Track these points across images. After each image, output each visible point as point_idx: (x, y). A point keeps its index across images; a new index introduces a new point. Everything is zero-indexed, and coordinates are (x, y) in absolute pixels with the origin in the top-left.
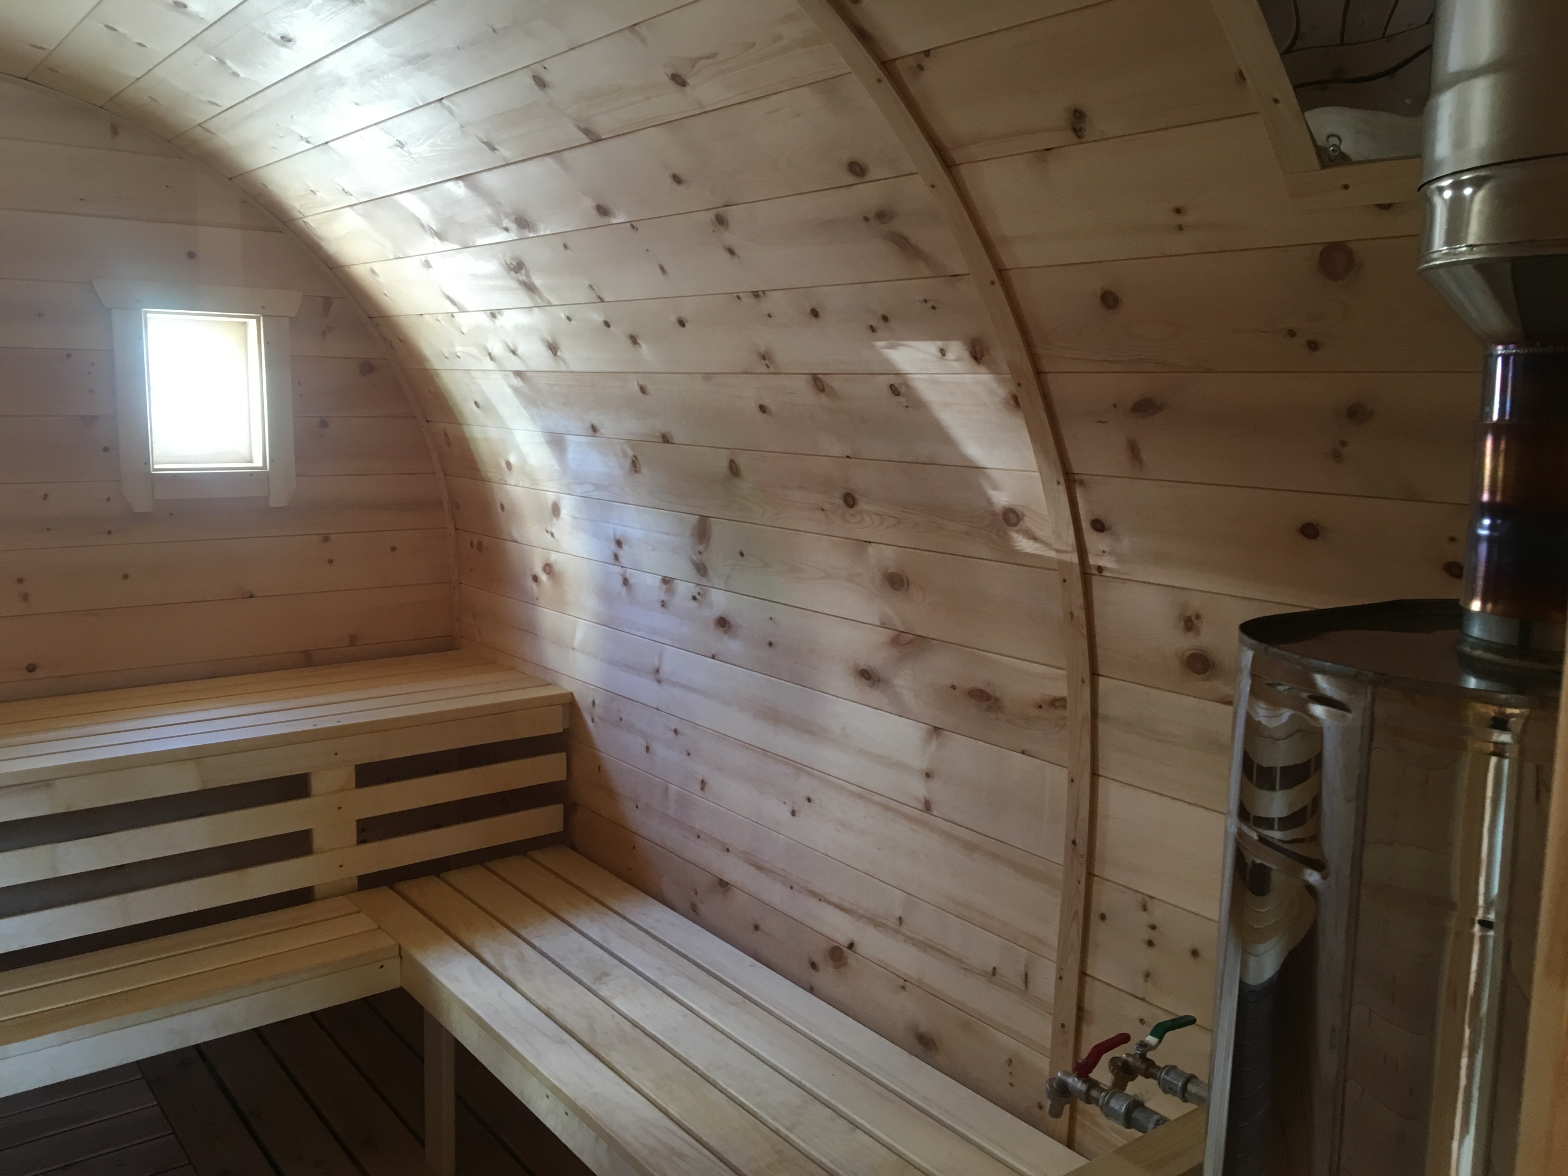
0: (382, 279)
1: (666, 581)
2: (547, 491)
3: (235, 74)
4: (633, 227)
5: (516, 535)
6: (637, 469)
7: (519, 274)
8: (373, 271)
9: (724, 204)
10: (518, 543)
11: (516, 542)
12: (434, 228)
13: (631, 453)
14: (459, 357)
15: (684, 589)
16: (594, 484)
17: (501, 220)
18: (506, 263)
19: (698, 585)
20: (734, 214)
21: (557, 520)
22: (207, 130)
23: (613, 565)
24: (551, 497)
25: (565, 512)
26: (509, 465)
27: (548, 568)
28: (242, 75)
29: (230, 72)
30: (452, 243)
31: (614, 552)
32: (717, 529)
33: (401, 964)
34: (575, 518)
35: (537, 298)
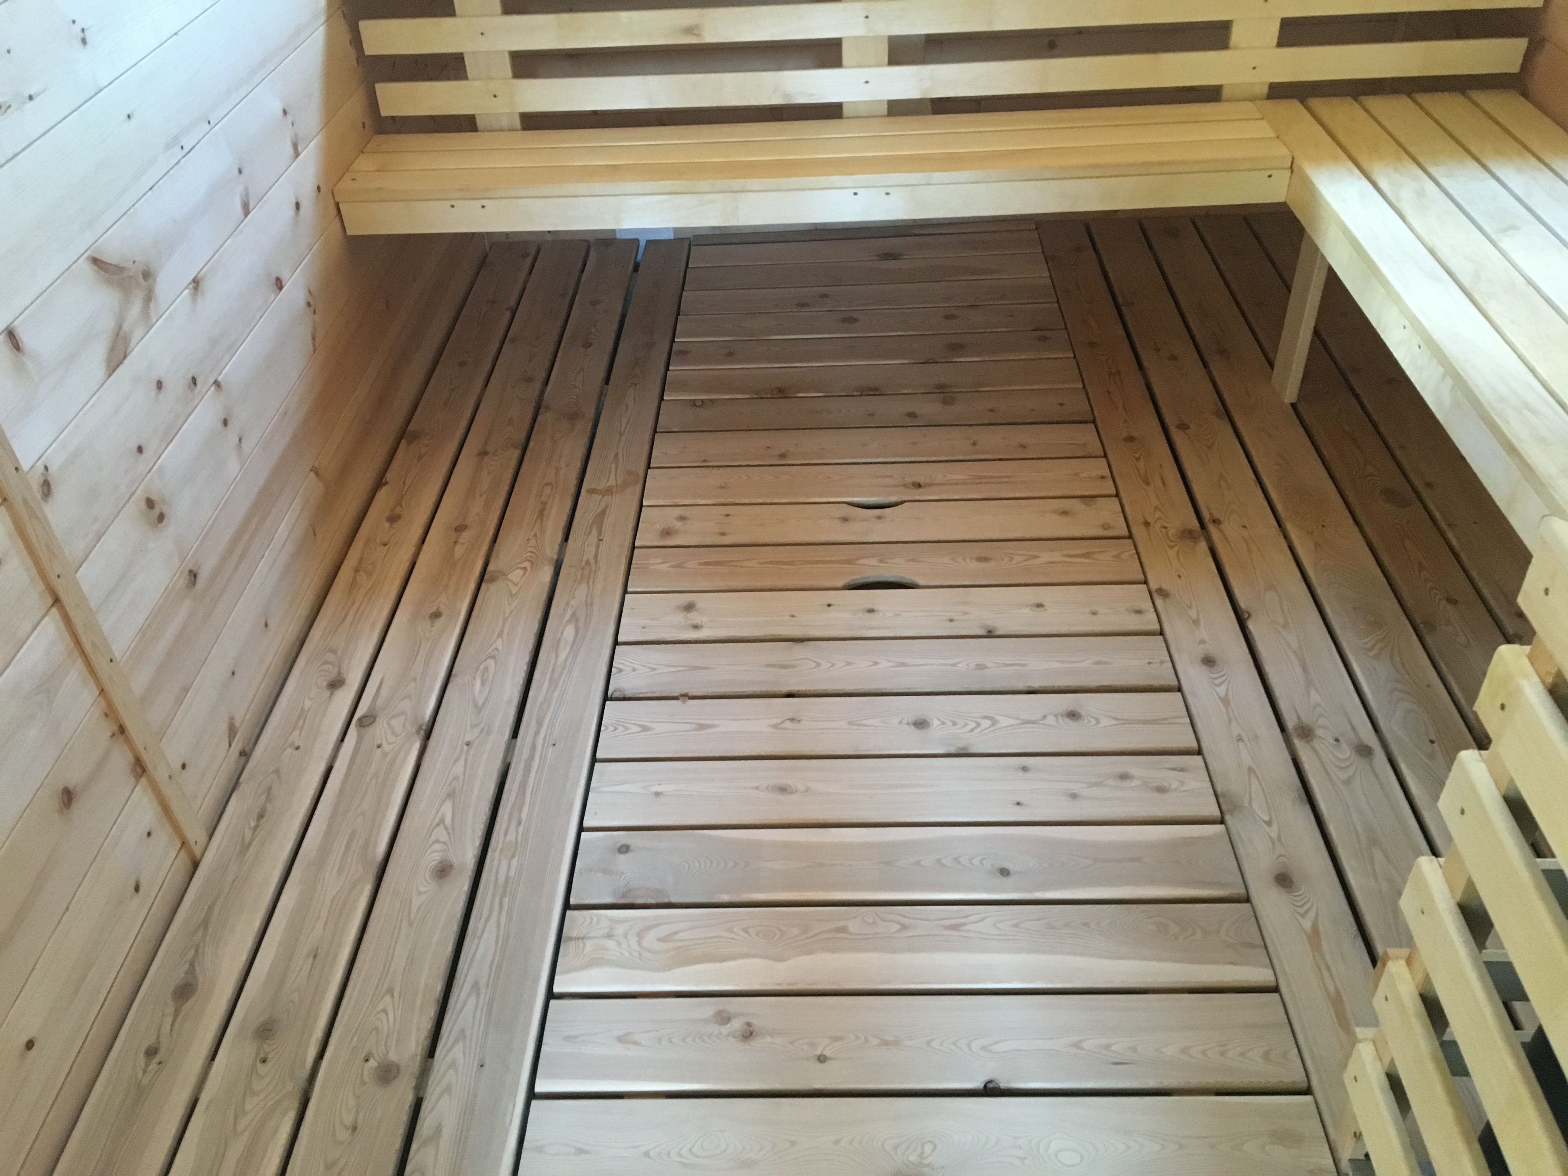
33: (1291, 178)
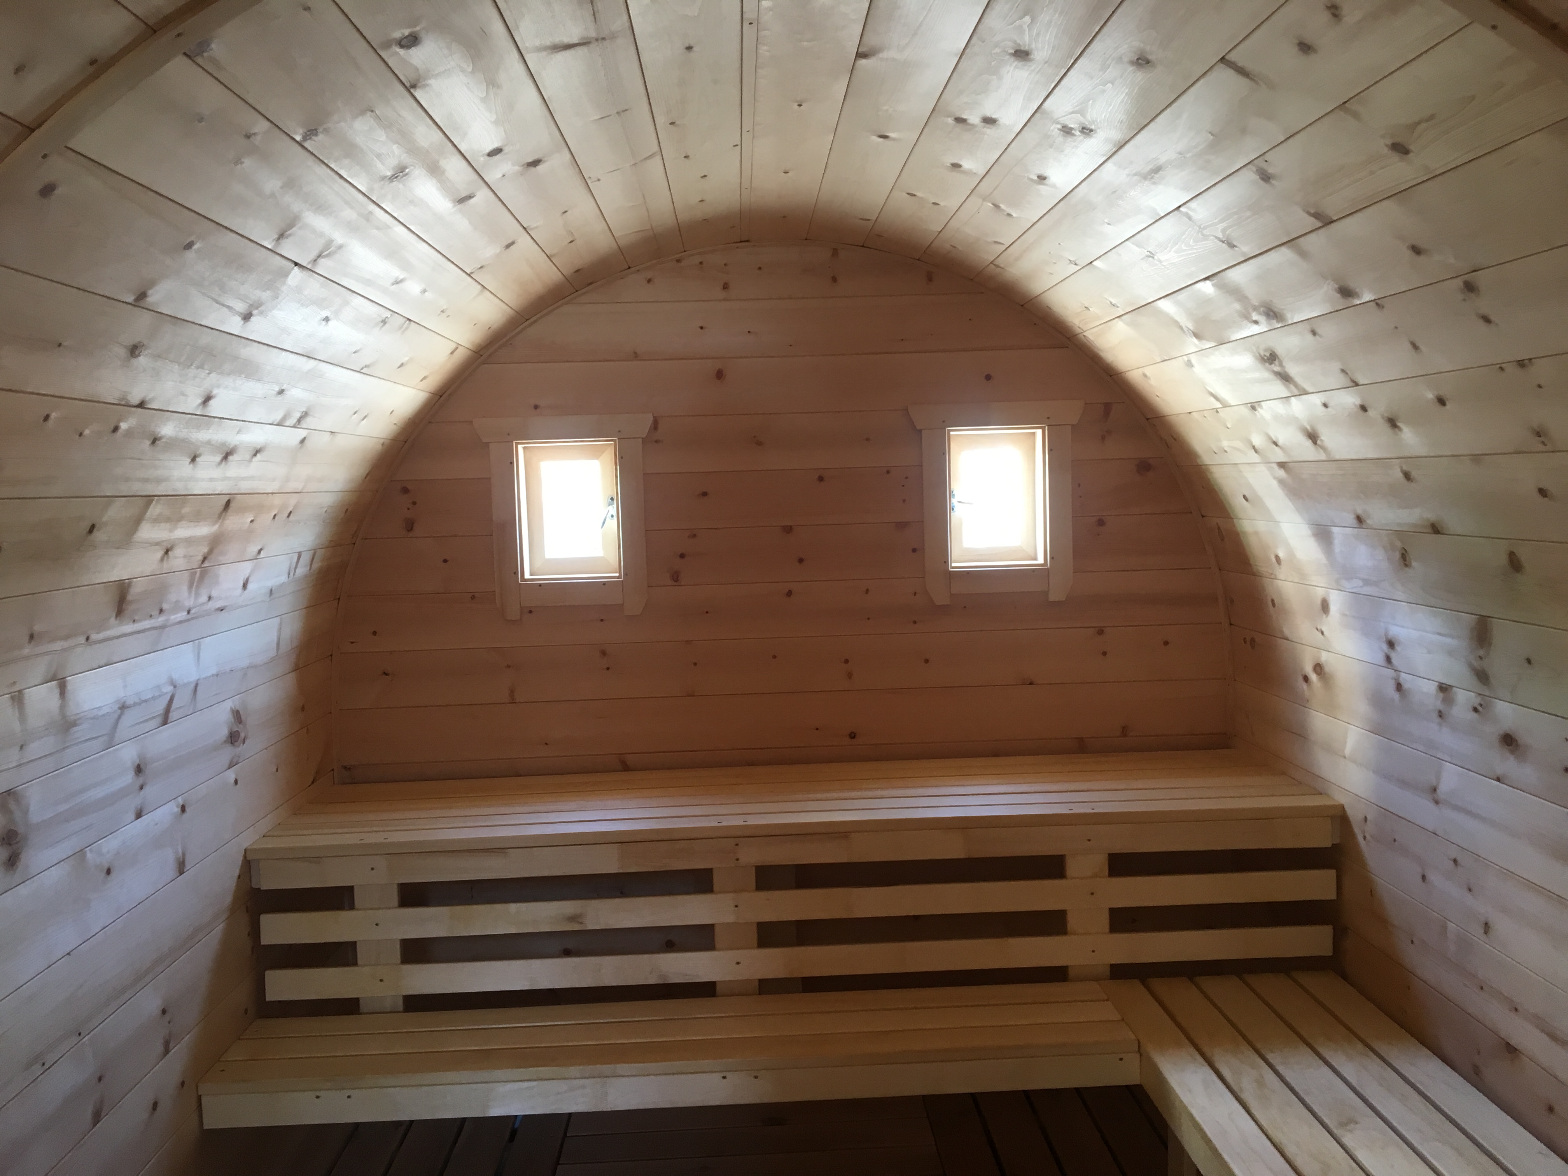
0: (1153, 382)
1: (1443, 688)
2: (1316, 586)
3: (1009, 215)
4: (1377, 304)
5: (1287, 632)
6: (1407, 563)
7: (1273, 365)
8: (1145, 376)
9: (1472, 270)
10: (1289, 640)
11: (1287, 639)
12: (1191, 328)
13: (1399, 544)
14: (1226, 451)
15: (1464, 698)
16: (1363, 580)
17: (1249, 314)
18: (1260, 355)
19: (1480, 694)
20: (1482, 279)
21: (1327, 616)
22: (998, 266)
23: (1386, 667)
24: (1320, 593)
25: (1334, 608)
26: (1277, 558)
27: (1318, 668)
28: (1014, 215)
29: (1006, 214)
30: (1208, 340)
31: (1386, 654)
32: (1501, 632)
33: (1140, 1062)
34: (1346, 615)
35: (1292, 386)
